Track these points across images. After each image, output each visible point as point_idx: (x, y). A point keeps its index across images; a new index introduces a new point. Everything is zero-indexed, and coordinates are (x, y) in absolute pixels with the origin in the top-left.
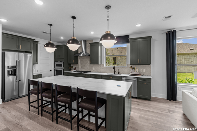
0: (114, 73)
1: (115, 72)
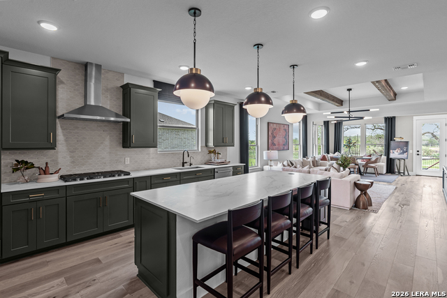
0: (183, 166)
1: (183, 164)
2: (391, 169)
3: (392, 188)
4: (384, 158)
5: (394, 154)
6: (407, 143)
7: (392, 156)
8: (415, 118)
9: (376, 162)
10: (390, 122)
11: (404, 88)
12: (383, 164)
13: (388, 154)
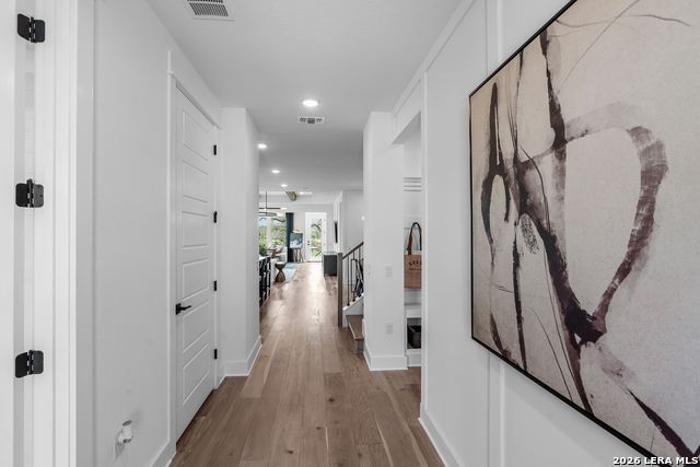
2: (291, 259)
3: (294, 270)
4: (286, 248)
5: (293, 245)
6: (301, 235)
7: (292, 246)
8: (307, 214)
9: (280, 252)
10: (290, 216)
11: (301, 193)
12: (285, 254)
13: (288, 245)
